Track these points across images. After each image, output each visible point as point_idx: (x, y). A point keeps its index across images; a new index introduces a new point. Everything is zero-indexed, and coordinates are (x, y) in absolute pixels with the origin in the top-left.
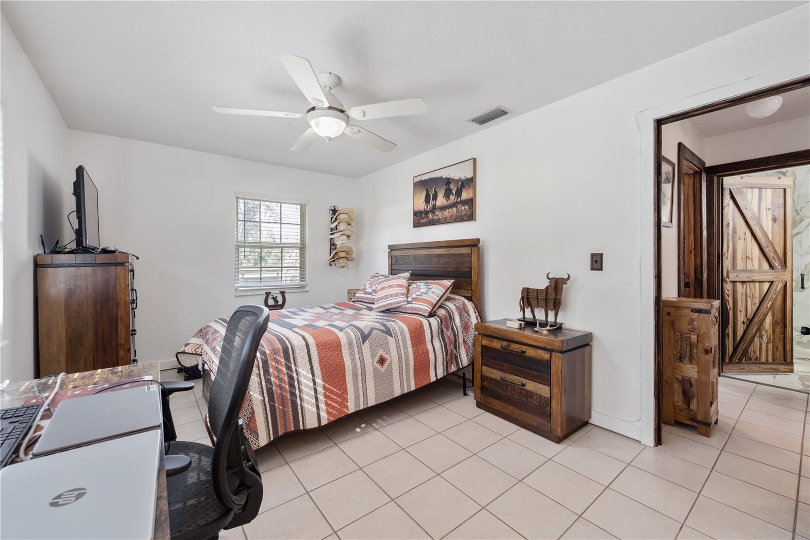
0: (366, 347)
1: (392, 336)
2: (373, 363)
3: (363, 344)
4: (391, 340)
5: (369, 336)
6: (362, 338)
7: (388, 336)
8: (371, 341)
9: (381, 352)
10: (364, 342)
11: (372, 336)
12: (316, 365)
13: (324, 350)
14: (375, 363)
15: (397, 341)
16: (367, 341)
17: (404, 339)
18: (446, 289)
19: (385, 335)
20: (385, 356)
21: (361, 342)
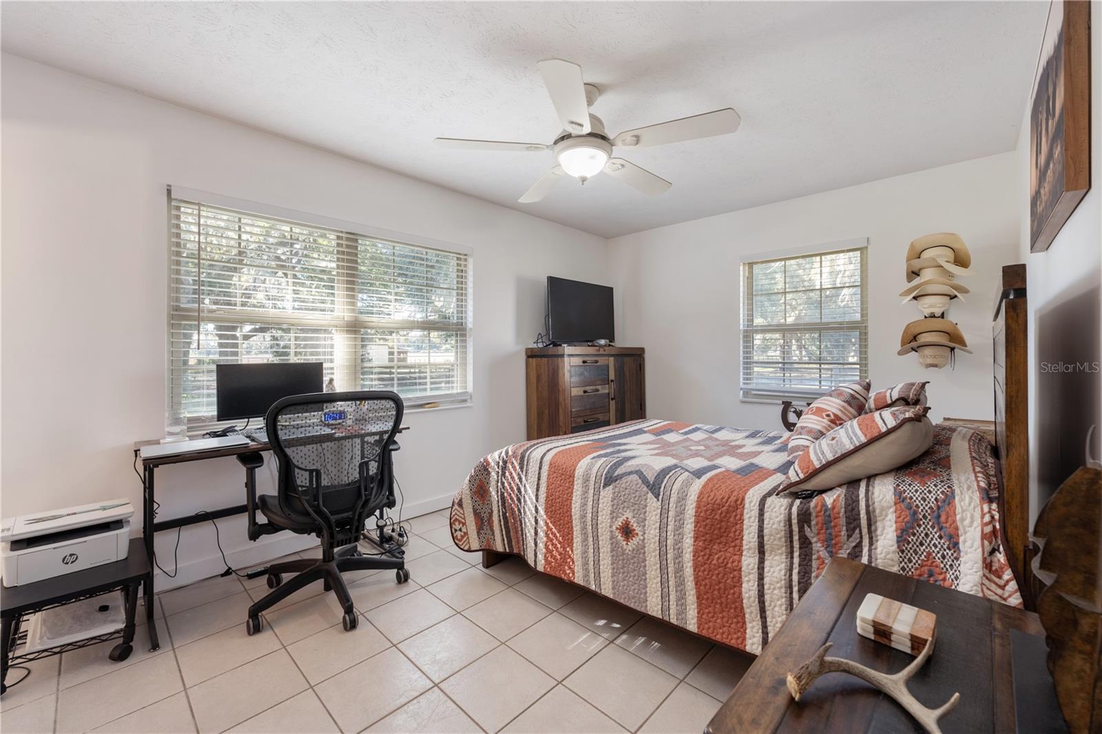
0: (607, 494)
1: (657, 496)
2: (611, 527)
3: (604, 487)
4: (653, 504)
5: (616, 480)
6: (606, 478)
7: (650, 495)
8: (617, 490)
9: (628, 515)
10: (606, 485)
11: (623, 483)
12: (543, 489)
13: (555, 475)
14: (614, 527)
15: (664, 512)
16: (611, 487)
17: (681, 513)
18: (869, 437)
19: (645, 489)
20: (634, 525)
21: (602, 485)
